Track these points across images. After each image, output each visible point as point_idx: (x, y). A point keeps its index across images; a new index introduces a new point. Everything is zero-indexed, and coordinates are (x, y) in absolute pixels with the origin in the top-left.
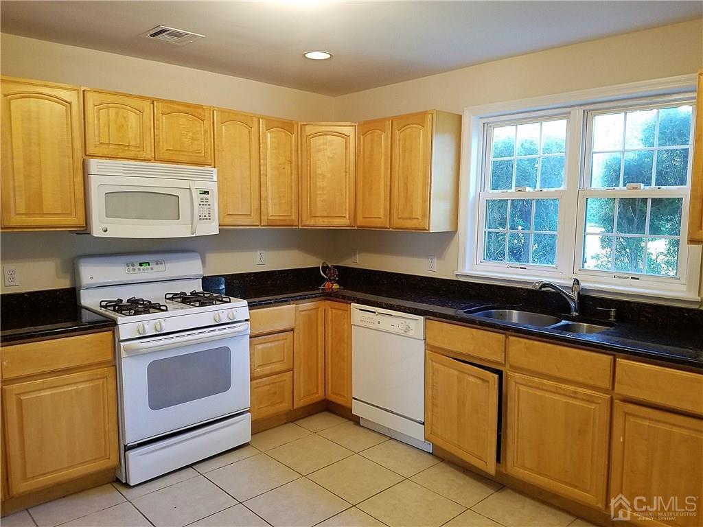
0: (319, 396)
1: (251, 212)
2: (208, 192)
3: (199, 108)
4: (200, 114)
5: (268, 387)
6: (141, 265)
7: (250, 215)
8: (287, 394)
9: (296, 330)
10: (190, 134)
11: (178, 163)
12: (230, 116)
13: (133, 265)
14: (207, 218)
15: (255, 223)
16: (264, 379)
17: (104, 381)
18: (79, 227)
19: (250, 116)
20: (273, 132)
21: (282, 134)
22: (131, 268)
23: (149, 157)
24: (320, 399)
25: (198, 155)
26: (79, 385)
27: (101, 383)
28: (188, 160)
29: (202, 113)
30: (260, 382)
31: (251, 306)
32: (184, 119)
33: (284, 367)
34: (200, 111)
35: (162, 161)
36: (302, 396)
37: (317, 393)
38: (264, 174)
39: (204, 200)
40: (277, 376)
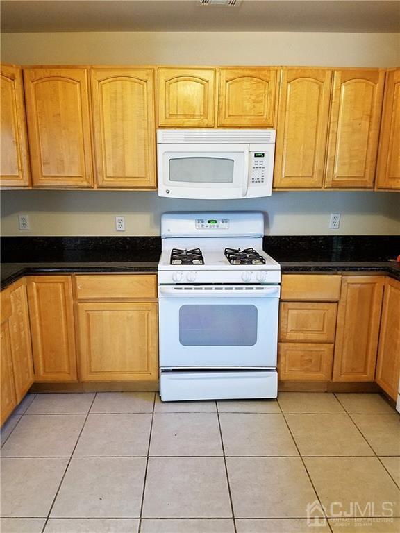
0: (367, 377)
1: (313, 174)
2: (263, 154)
3: (264, 70)
4: (265, 76)
5: (302, 353)
6: (209, 222)
7: (312, 177)
8: (326, 365)
9: (341, 303)
10: (253, 98)
11: (240, 127)
12: (298, 74)
13: (202, 222)
14: (260, 181)
15: (317, 186)
16: (297, 344)
17: (148, 314)
18: (151, 188)
19: (322, 70)
20: (349, 84)
21: (362, 85)
22: (200, 224)
23: (211, 124)
24: (367, 380)
25: (260, 117)
26: (130, 313)
27: (146, 314)
28: (249, 124)
29: (268, 75)
30: (293, 347)
31: (284, 270)
32: (248, 83)
33: (323, 337)
34: (265, 72)
35: (224, 127)
36: (344, 371)
37: (365, 372)
38: (333, 132)
39: (259, 163)
40: (313, 345)
